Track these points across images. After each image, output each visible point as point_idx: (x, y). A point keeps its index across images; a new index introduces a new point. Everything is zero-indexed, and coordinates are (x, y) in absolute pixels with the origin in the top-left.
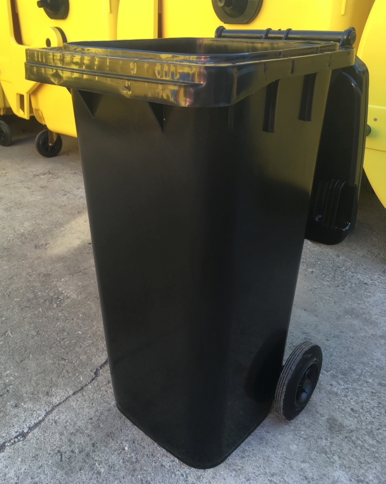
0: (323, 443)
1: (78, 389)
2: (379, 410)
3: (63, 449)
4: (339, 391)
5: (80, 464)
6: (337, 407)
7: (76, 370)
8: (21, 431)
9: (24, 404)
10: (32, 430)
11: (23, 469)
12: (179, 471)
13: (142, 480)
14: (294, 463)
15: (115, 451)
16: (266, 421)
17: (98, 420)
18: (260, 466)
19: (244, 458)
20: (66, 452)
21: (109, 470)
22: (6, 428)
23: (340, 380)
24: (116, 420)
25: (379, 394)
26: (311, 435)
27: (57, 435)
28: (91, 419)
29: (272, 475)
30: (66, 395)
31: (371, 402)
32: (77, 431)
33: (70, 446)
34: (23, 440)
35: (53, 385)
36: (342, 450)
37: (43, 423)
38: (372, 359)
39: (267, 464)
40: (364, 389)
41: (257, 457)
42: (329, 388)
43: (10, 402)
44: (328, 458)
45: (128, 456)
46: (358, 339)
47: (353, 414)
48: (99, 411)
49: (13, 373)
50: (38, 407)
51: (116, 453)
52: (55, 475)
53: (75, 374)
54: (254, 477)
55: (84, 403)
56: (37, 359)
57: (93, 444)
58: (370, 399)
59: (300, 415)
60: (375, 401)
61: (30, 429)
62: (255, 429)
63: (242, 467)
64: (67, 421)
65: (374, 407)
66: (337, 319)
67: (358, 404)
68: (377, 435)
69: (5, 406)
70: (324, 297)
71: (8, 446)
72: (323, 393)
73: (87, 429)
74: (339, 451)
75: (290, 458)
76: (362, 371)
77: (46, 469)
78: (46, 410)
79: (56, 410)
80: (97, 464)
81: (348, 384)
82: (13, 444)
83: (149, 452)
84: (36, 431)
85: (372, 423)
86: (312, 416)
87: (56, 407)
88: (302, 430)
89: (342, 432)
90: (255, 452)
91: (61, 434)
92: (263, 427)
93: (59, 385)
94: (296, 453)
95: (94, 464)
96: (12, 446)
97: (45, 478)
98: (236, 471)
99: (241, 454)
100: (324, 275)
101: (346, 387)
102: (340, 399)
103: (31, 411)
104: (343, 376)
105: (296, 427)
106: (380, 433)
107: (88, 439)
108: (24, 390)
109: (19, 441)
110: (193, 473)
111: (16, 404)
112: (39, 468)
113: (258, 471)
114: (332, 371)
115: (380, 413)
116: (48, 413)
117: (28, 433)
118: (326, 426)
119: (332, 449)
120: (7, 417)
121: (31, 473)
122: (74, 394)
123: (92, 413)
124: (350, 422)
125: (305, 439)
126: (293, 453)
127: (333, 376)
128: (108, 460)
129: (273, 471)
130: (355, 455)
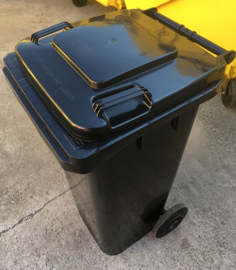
0: (175, 253)
1: (62, 193)
2: (214, 240)
3: (48, 228)
4: (197, 223)
5: (54, 238)
6: (191, 233)
7: (63, 180)
8: (31, 213)
9: (35, 197)
10: (36, 213)
11: (29, 235)
12: (98, 252)
13: (80, 254)
14: (156, 262)
15: (71, 234)
16: (150, 234)
17: (68, 214)
18: (138, 260)
19: (132, 253)
20: (49, 229)
21: (66, 244)
22: (25, 210)
23: (200, 215)
24: (76, 216)
25: (219, 230)
26: (170, 247)
27: (47, 219)
28: (65, 213)
29: (142, 266)
30: (56, 196)
31: (212, 234)
32: (57, 218)
33: (52, 227)
34: (31, 218)
35: (51, 188)
36: (184, 260)
37: (42, 210)
38: (225, 204)
39: (142, 259)
40: (212, 224)
41: (138, 254)
42: (192, 219)
43: (29, 194)
44: (175, 263)
45: (77, 238)
46: (223, 188)
47: (198, 239)
48: (69, 209)
49: (33, 176)
50: (41, 200)
51: (72, 235)
52: (42, 241)
53: (62, 183)
54: (133, 265)
55: (63, 202)
56: (46, 169)
57: (62, 228)
58: (212, 231)
59: (169, 234)
60: (215, 234)
61: (36, 212)
62: (143, 237)
63: (129, 258)
64: (53, 212)
65: (212, 237)
66: (216, 171)
67: (204, 233)
68: (206, 256)
69: (26, 196)
70: (215, 153)
71: (24, 220)
72: (187, 222)
73: (61, 218)
74: (182, 260)
75: (155, 258)
76: (215, 212)
77: (39, 237)
78: (44, 203)
79: (49, 204)
80: (62, 240)
81: (204, 219)
82: (26, 219)
83: (87, 239)
84: (38, 214)
85: (207, 247)
86: (176, 235)
87: (49, 201)
88: (167, 243)
89: (188, 249)
90: (138, 251)
91: (49, 219)
92: (147, 236)
93: (53, 189)
94: (158, 256)
95: (60, 240)
96: (26, 221)
97: (37, 242)
98: (125, 260)
99: (131, 250)
100: (221, 135)
101: (202, 220)
102: (195, 228)
103: (38, 202)
104: (203, 213)
105: (164, 240)
106: (208, 254)
107: (61, 224)
108: (37, 188)
109: (30, 218)
110: (105, 256)
111: (32, 196)
112: (36, 236)
113: (136, 262)
114: (198, 208)
115: (214, 242)
116: (45, 205)
117: (34, 214)
118: (181, 244)
119: (178, 258)
120: (26, 203)
121: (31, 238)
122: (60, 195)
123: (66, 209)
124: (194, 244)
125: (167, 249)
126: (157, 256)
127: (197, 212)
128: (67, 238)
129: (144, 264)
130: (189, 265)
